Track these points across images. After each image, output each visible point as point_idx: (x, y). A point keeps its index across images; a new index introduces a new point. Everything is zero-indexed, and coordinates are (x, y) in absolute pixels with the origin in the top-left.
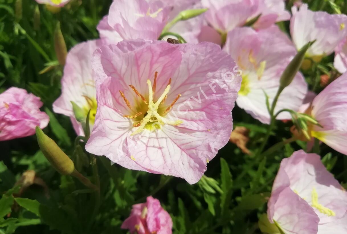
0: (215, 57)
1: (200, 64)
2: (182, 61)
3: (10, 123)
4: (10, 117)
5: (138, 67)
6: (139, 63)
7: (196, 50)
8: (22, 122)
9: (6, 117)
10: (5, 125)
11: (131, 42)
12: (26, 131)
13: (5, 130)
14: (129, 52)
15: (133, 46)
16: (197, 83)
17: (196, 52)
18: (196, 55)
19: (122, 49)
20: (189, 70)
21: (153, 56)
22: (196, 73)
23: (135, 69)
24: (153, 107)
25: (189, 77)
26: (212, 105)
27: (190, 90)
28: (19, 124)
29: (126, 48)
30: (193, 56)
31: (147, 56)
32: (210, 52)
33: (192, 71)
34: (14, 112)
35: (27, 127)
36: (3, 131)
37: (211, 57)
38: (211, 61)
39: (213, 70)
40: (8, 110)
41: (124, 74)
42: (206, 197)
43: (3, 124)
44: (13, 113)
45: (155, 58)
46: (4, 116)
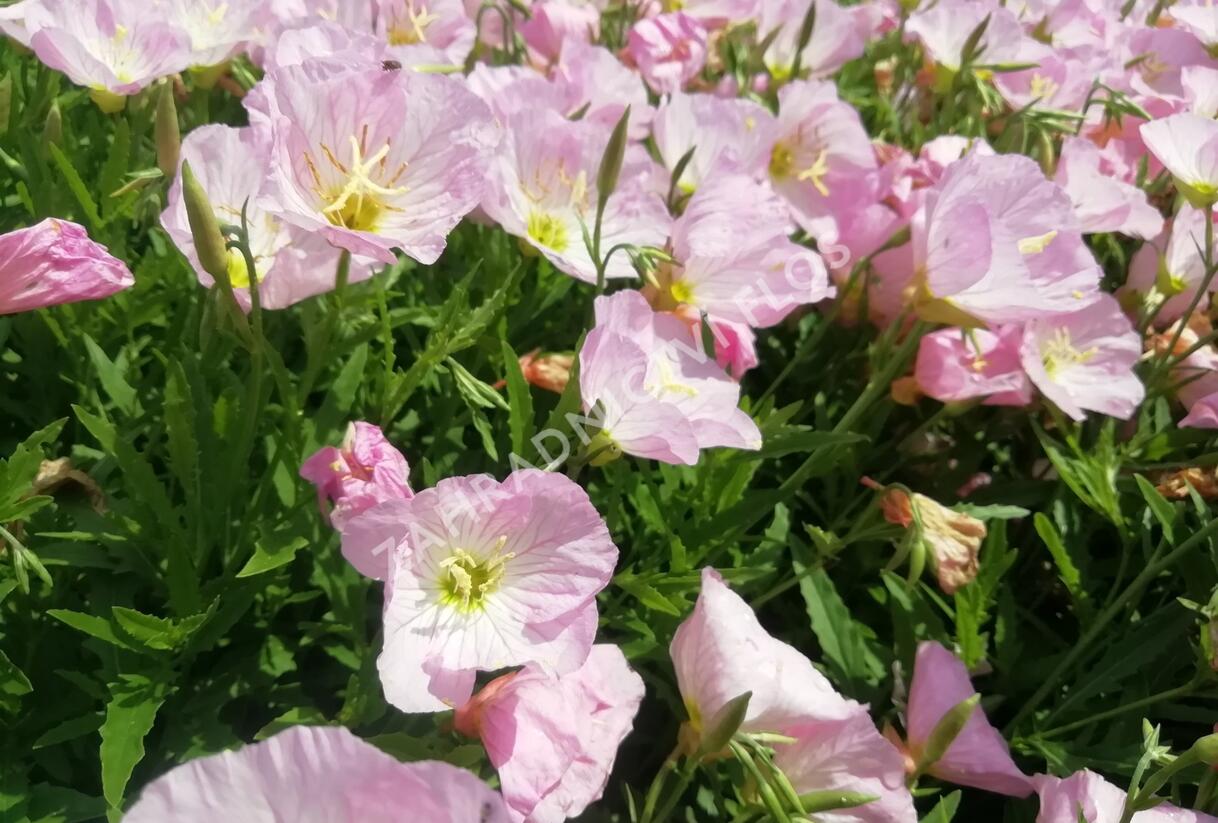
0: (460, 105)
1: (438, 119)
2: (408, 114)
3: (60, 264)
4: (60, 252)
5: (334, 122)
6: (336, 113)
7: (427, 90)
8: (86, 265)
9: (53, 249)
10: (47, 269)
11: (323, 63)
12: (94, 284)
13: (48, 280)
14: (320, 82)
15: (326, 71)
16: (435, 153)
17: (428, 95)
18: (429, 100)
19: (309, 75)
20: (420, 131)
21: (358, 102)
22: (433, 137)
23: (328, 124)
24: (360, 170)
25: (423, 145)
26: (459, 176)
27: (425, 166)
28: (79, 269)
29: (315, 74)
30: (424, 103)
31: (348, 98)
32: (452, 96)
33: (427, 134)
34: (70, 242)
35: (97, 276)
36: (41, 283)
37: (454, 105)
38: (455, 112)
39: (459, 126)
40: (59, 235)
41: (311, 132)
42: (479, 424)
43: (45, 265)
44: (67, 244)
45: (362, 105)
46: (50, 247)
